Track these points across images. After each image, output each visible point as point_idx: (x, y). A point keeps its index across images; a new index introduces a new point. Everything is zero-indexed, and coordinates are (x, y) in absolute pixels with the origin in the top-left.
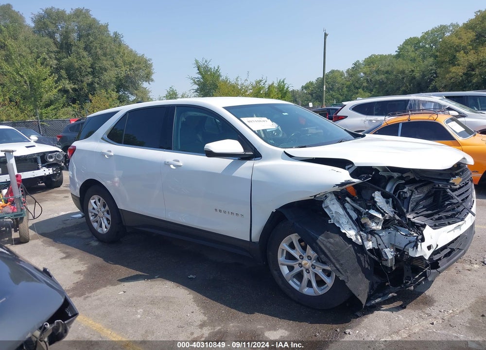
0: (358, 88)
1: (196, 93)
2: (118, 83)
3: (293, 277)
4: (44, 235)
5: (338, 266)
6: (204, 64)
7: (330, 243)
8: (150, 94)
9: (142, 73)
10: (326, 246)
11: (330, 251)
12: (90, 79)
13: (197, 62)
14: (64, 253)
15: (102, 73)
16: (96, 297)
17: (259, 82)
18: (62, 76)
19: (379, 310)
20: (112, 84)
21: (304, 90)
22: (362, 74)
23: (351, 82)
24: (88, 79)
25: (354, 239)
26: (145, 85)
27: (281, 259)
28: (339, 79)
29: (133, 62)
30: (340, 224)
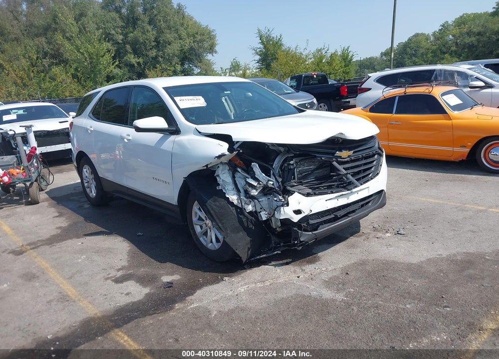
0: (445, 53)
1: (257, 64)
2: (182, 55)
3: (203, 235)
4: (53, 198)
5: (220, 225)
6: (266, 33)
7: (216, 205)
8: (214, 67)
9: (206, 45)
10: (212, 209)
11: (215, 212)
12: (153, 53)
13: (259, 31)
14: (59, 213)
15: (166, 46)
16: (60, 246)
17: (319, 50)
18: (127, 51)
19: (267, 265)
20: (176, 58)
21: (384, 57)
22: (451, 37)
23: (438, 46)
24: (152, 53)
25: (235, 202)
26: (209, 57)
27: (195, 219)
28: (423, 44)
29: (197, 33)
30: (226, 190)
